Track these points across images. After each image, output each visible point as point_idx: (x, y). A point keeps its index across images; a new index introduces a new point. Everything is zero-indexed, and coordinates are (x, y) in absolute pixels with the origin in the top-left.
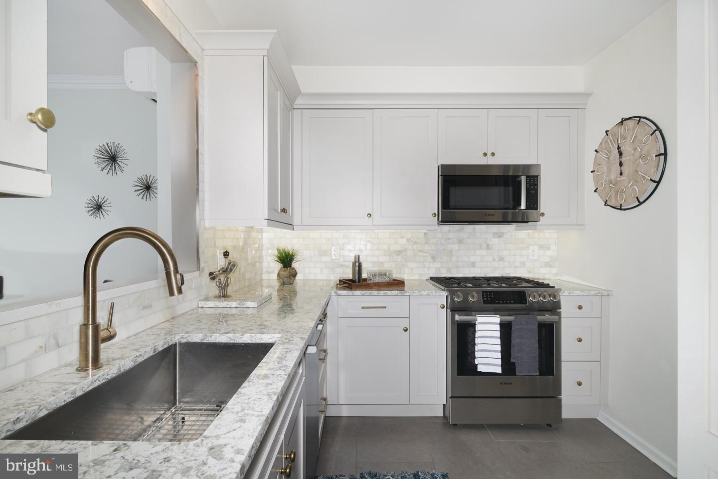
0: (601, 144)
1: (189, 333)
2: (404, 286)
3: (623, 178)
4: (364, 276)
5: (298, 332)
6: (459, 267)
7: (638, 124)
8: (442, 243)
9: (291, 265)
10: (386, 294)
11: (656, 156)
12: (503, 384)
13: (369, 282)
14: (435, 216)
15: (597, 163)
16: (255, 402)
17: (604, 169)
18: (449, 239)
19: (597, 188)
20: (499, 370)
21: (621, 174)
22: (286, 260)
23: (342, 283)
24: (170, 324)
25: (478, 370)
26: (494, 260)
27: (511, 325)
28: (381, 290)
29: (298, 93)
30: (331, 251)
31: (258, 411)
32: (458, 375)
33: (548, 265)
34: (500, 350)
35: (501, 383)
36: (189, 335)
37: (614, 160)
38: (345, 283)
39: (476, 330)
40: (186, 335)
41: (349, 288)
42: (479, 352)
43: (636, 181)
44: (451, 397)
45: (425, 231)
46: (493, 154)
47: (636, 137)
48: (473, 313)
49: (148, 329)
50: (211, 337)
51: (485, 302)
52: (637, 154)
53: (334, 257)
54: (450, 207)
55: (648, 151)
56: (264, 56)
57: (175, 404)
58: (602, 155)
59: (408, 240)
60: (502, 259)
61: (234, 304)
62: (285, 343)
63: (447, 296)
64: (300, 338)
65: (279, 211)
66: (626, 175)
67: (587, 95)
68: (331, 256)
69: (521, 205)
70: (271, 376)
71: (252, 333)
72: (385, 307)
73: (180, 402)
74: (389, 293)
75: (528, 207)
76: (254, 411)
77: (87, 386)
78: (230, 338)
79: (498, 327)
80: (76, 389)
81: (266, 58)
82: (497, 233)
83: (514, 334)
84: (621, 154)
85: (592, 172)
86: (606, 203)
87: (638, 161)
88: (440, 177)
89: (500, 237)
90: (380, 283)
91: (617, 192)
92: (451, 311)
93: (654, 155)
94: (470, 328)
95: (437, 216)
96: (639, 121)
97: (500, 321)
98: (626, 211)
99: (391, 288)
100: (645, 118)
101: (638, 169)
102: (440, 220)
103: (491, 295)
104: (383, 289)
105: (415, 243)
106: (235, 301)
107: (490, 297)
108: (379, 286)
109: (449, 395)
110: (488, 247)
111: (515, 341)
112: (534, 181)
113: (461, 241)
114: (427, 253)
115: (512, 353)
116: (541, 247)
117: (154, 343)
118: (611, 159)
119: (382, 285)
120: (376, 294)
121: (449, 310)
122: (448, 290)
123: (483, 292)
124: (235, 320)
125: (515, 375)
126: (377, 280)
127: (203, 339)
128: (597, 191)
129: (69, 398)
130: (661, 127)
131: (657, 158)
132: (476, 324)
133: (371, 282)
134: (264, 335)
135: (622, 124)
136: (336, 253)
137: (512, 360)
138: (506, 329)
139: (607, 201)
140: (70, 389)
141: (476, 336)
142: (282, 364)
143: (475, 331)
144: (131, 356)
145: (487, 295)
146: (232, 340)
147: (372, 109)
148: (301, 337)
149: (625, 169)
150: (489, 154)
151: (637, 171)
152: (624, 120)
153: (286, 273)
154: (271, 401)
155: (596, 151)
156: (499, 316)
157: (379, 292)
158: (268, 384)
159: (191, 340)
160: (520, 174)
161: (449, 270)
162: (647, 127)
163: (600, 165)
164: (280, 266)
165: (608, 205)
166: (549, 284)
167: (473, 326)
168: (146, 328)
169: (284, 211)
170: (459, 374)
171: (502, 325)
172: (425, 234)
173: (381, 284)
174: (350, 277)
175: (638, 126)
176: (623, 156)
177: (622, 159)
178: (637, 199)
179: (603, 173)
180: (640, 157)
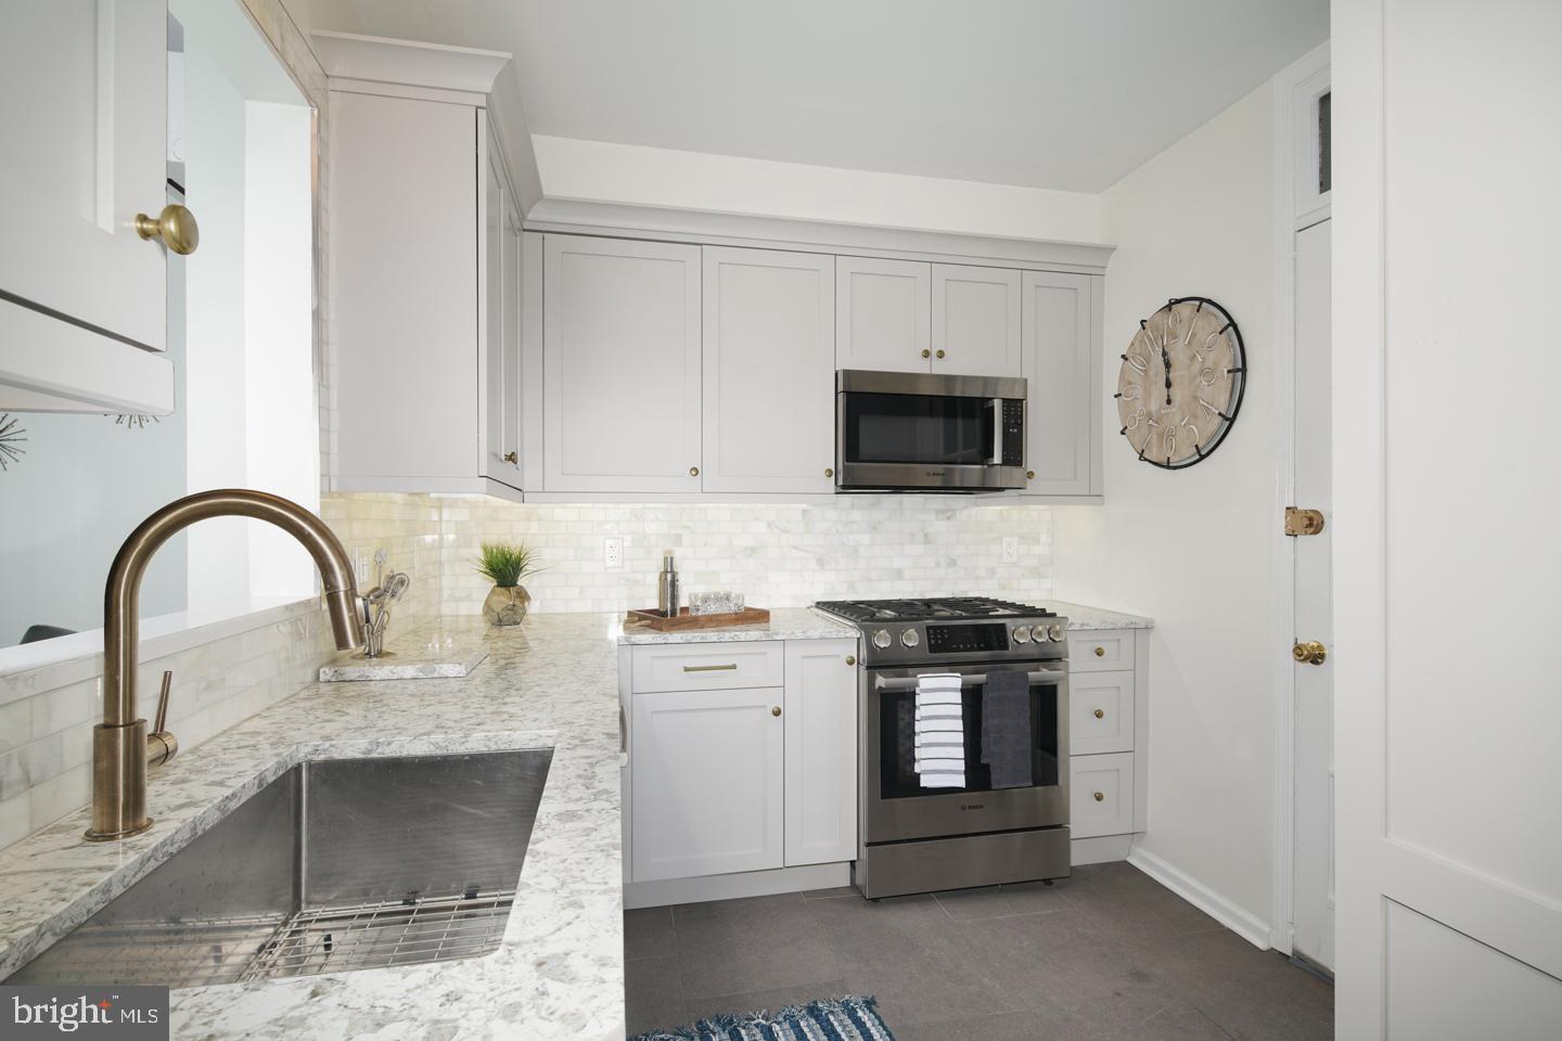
0: (1132, 344)
1: (332, 740)
2: (768, 621)
3: (1173, 409)
4: (683, 602)
5: (592, 722)
6: (870, 580)
7: (1198, 311)
8: (837, 531)
9: (516, 581)
10: (736, 639)
11: (1229, 372)
12: (967, 810)
13: (694, 614)
14: (830, 476)
15: (1125, 380)
16: (581, 867)
17: (1139, 391)
18: (852, 523)
19: (1126, 428)
20: (959, 781)
21: (1169, 402)
22: (505, 571)
23: (636, 618)
24: (268, 722)
25: (922, 785)
26: (938, 565)
27: (981, 692)
28: (724, 631)
29: (538, 196)
30: (604, 547)
31: (599, 883)
32: (882, 798)
33: (1037, 573)
34: (962, 741)
35: (963, 808)
36: (333, 742)
37: (1156, 375)
38: (641, 618)
39: (917, 704)
40: (327, 744)
41: (654, 628)
42: (922, 749)
43: (1195, 417)
44: (868, 845)
45: (804, 506)
46: (941, 354)
47: (1193, 335)
48: (910, 671)
49: (217, 736)
50: (389, 744)
51: (933, 649)
52: (1196, 367)
53: (609, 563)
54: (861, 458)
55: (1215, 363)
56: (477, 108)
57: (298, 908)
58: (1135, 366)
59: (769, 525)
60: (952, 563)
61: (409, 671)
62: (577, 746)
63: (858, 639)
64: (604, 734)
65: (503, 458)
66: (1177, 404)
67: (1108, 250)
68: (604, 560)
69: (992, 456)
70: (586, 814)
71: (489, 731)
72: (734, 667)
73: (309, 903)
74: (742, 636)
75: (1006, 462)
76: (588, 883)
77: (133, 873)
78: (436, 745)
79: (957, 698)
80: (110, 880)
81: (482, 114)
82: (943, 511)
83: (988, 709)
84: (1168, 365)
85: (1116, 396)
86: (1141, 456)
87: (1197, 381)
88: (840, 396)
89: (948, 518)
90: (720, 615)
91: (1161, 436)
92: (868, 668)
93: (1226, 370)
94: (901, 702)
95: (833, 477)
96: (1200, 306)
97: (963, 685)
98: (1177, 471)
99: (744, 627)
100: (1210, 302)
101: (1199, 394)
102: (840, 483)
103: (942, 634)
104: (726, 628)
105: (785, 531)
106: (412, 663)
107: (942, 639)
108: (716, 621)
109: (864, 840)
110: (927, 539)
111: (989, 722)
112: (1016, 410)
113: (875, 528)
114: (808, 552)
115: (984, 746)
116: (1023, 538)
117: (256, 766)
118: (1151, 373)
119: (725, 620)
120: (715, 639)
121: (862, 668)
122: (861, 628)
123: (928, 628)
124: (429, 705)
125: (991, 789)
126: (713, 609)
127: (370, 752)
128: (1126, 431)
129: (97, 903)
131: (1231, 375)
132: (917, 692)
133: (700, 614)
134: (518, 732)
135: (1170, 310)
136: (613, 554)
137: (984, 761)
138: (973, 699)
139: (1143, 451)
140: (101, 881)
141: (917, 717)
142: (593, 788)
143: (914, 706)
144: (216, 798)
145: (935, 634)
146: (441, 748)
147: (701, 244)
148: (607, 731)
149: (1176, 392)
150: (934, 353)
151: (1195, 398)
152: (1174, 304)
153: (504, 599)
154: (614, 862)
155: (1123, 357)
156: (959, 675)
157: (721, 634)
158: (587, 832)
159: (337, 755)
160: (991, 396)
161: (852, 586)
162: (1212, 318)
163: (1130, 383)
164: (491, 583)
165: (1146, 460)
166: (1044, 610)
167: (909, 697)
168: (215, 734)
169: (511, 458)
170: (884, 797)
171: (964, 691)
172: (804, 511)
173: (721, 618)
174: (654, 604)
175: (1198, 314)
176: (1172, 369)
177: (1171, 375)
178: (1196, 446)
179: (1136, 399)
180: (1202, 372)
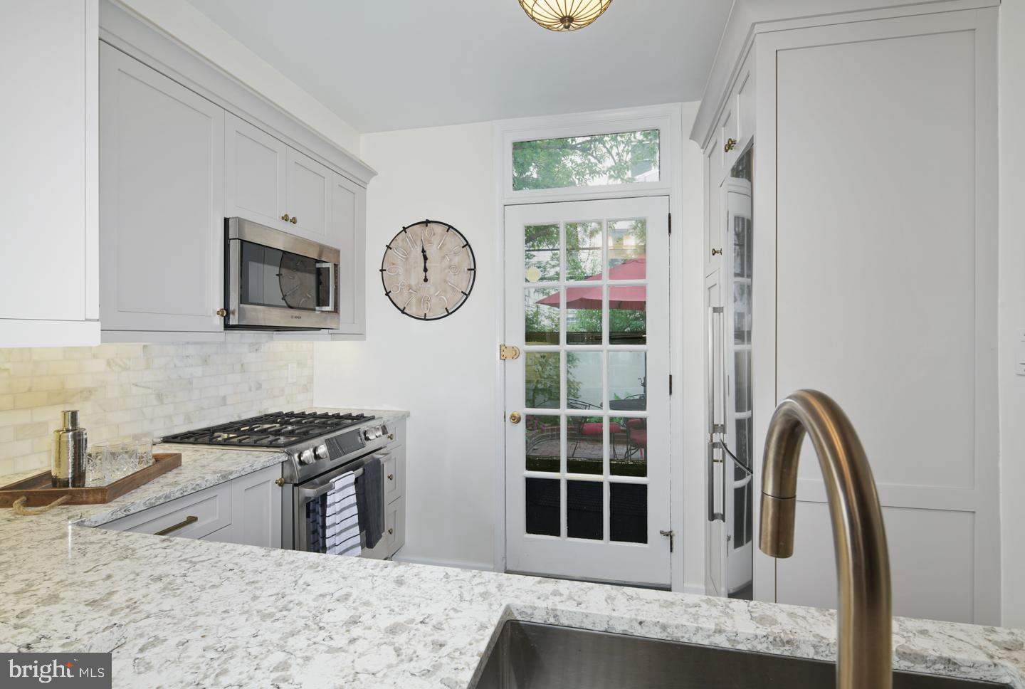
0: (394, 239)
3: (428, 285)
7: (447, 231)
8: (175, 366)
11: (466, 270)
15: (388, 261)
17: (401, 270)
18: (187, 356)
19: (390, 292)
21: (426, 280)
26: (250, 390)
37: (416, 263)
43: (445, 291)
47: (444, 244)
52: (446, 262)
54: (250, 301)
55: (459, 264)
58: (397, 253)
59: (109, 364)
66: (431, 282)
82: (254, 345)
84: (425, 258)
85: (382, 270)
86: (403, 311)
87: (447, 271)
91: (419, 299)
93: (464, 268)
96: (448, 229)
98: (425, 321)
100: (454, 228)
101: (448, 279)
105: (125, 368)
110: (242, 368)
113: (206, 361)
114: (149, 388)
118: (411, 261)
128: (390, 294)
130: (470, 243)
131: (469, 271)
135: (426, 225)
139: (404, 308)
149: (429, 275)
151: (445, 281)
152: (429, 224)
155: (387, 245)
156: (352, 472)
161: (188, 419)
162: (456, 238)
163: (393, 264)
165: (405, 313)
172: (145, 346)
175: (447, 233)
176: (427, 261)
177: (427, 265)
178: (446, 309)
179: (398, 274)
180: (450, 267)
